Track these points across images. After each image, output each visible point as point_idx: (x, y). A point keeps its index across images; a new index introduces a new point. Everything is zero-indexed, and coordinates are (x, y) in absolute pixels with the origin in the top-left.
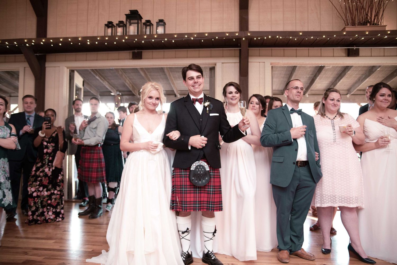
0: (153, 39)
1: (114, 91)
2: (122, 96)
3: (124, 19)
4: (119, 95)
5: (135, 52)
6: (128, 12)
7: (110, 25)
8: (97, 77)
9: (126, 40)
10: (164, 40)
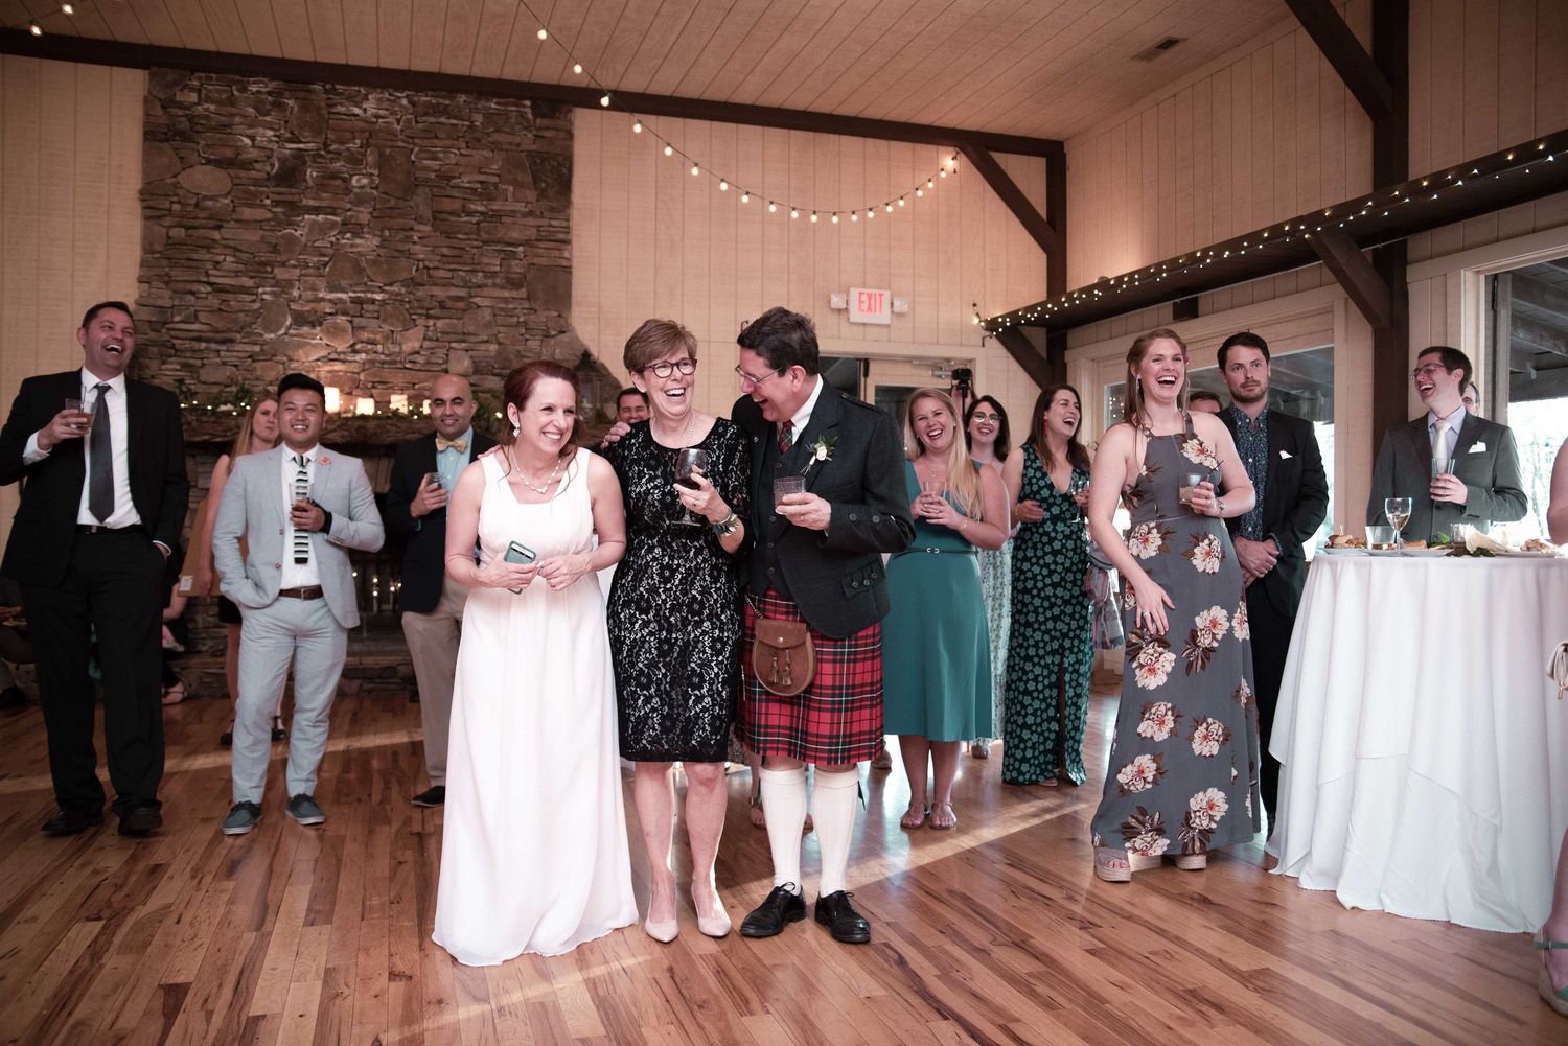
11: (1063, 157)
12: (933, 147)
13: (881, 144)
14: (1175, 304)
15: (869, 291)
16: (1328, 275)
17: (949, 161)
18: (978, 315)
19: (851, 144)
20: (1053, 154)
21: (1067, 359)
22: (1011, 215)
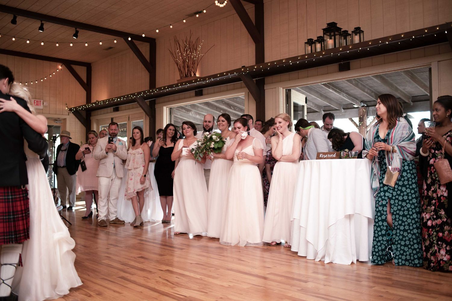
0: (348, 50)
1: (356, 103)
2: (367, 108)
3: (321, 34)
4: (363, 106)
5: (341, 63)
6: (325, 26)
7: (310, 42)
8: (331, 90)
9: (323, 55)
10: (359, 49)
11: (91, 67)
12: (56, 63)
13: (41, 61)
14: (113, 108)
15: (37, 100)
16: (138, 106)
17: (60, 67)
18: (67, 107)
19: (32, 61)
20: (88, 66)
21: (91, 119)
22: (76, 81)
